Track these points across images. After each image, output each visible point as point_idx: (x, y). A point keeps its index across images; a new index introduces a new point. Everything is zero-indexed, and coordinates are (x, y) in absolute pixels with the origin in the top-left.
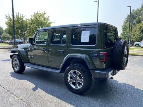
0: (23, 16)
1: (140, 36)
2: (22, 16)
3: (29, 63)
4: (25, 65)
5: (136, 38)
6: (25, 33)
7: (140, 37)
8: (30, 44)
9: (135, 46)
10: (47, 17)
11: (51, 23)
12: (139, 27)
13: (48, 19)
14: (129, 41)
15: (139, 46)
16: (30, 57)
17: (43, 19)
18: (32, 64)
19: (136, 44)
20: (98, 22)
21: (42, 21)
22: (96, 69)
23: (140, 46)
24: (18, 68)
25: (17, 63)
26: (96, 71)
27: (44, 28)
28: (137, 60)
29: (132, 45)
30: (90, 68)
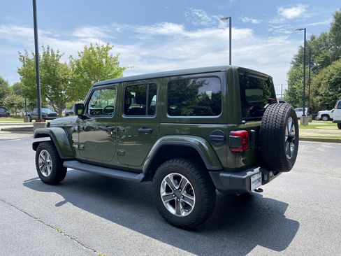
0: (59, 54)
1: (330, 96)
2: (56, 53)
3: (75, 159)
4: (65, 164)
5: (321, 100)
6: (63, 92)
7: (330, 98)
8: (77, 116)
9: (321, 119)
10: (113, 57)
11: (124, 69)
12: (328, 75)
13: (116, 59)
14: (306, 109)
15: (330, 119)
16: (76, 146)
17: (104, 60)
18: (81, 161)
19: (323, 115)
20: (230, 64)
21: (103, 65)
22: (224, 170)
23: (332, 120)
24: (49, 173)
25: (48, 161)
26: (221, 174)
27: (107, 81)
28: (323, 150)
29: (314, 119)
30: (208, 168)
